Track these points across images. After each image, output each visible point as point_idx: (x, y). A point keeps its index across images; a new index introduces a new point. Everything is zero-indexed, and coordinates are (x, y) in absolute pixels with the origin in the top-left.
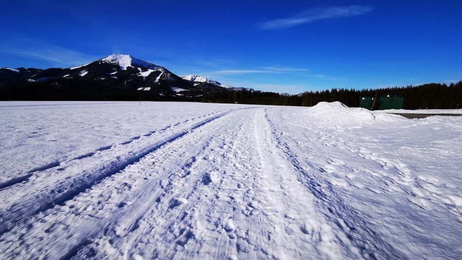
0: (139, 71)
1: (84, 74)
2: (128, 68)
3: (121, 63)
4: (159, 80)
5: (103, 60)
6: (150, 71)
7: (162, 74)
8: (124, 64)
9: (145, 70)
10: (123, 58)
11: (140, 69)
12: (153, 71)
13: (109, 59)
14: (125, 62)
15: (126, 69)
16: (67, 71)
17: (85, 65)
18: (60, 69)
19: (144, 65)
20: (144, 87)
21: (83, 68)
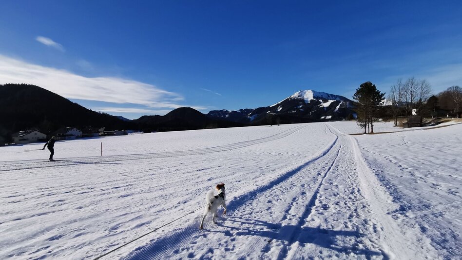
0: (320, 103)
1: (280, 109)
2: (311, 101)
3: (305, 97)
4: (339, 108)
5: (292, 97)
6: (330, 102)
7: (341, 103)
8: (307, 98)
9: (325, 101)
10: (307, 93)
11: (321, 101)
12: (333, 101)
13: (296, 95)
14: (309, 96)
15: (309, 102)
16: (269, 108)
17: (279, 103)
18: (263, 108)
19: (324, 97)
20: (326, 116)
21: (278, 105)
